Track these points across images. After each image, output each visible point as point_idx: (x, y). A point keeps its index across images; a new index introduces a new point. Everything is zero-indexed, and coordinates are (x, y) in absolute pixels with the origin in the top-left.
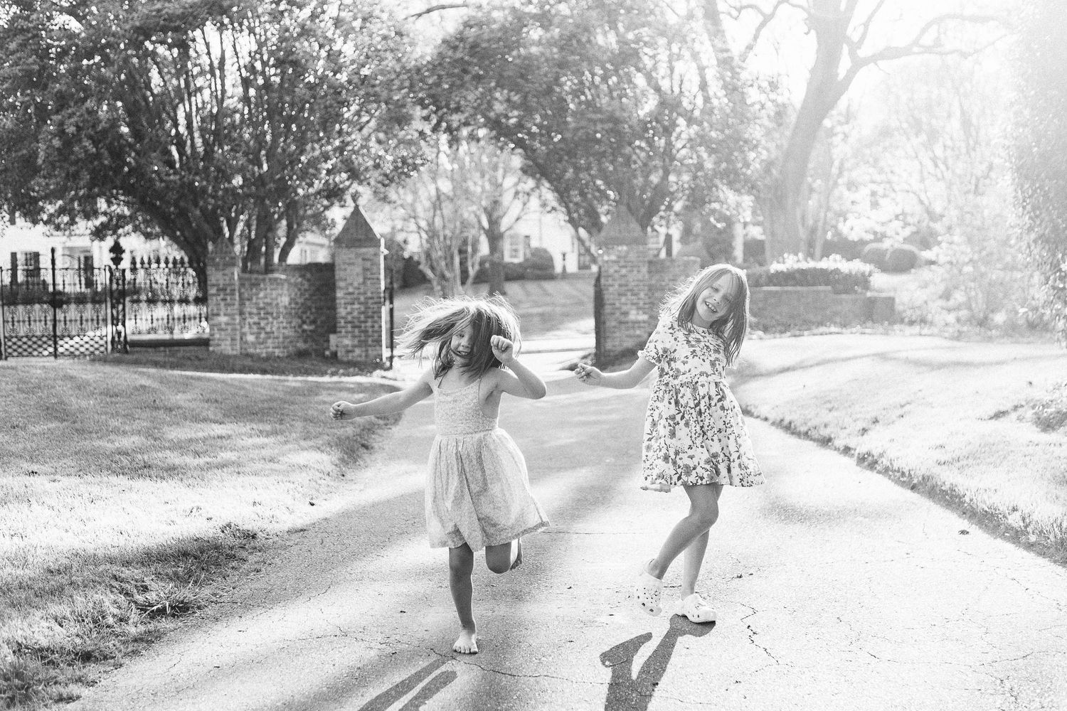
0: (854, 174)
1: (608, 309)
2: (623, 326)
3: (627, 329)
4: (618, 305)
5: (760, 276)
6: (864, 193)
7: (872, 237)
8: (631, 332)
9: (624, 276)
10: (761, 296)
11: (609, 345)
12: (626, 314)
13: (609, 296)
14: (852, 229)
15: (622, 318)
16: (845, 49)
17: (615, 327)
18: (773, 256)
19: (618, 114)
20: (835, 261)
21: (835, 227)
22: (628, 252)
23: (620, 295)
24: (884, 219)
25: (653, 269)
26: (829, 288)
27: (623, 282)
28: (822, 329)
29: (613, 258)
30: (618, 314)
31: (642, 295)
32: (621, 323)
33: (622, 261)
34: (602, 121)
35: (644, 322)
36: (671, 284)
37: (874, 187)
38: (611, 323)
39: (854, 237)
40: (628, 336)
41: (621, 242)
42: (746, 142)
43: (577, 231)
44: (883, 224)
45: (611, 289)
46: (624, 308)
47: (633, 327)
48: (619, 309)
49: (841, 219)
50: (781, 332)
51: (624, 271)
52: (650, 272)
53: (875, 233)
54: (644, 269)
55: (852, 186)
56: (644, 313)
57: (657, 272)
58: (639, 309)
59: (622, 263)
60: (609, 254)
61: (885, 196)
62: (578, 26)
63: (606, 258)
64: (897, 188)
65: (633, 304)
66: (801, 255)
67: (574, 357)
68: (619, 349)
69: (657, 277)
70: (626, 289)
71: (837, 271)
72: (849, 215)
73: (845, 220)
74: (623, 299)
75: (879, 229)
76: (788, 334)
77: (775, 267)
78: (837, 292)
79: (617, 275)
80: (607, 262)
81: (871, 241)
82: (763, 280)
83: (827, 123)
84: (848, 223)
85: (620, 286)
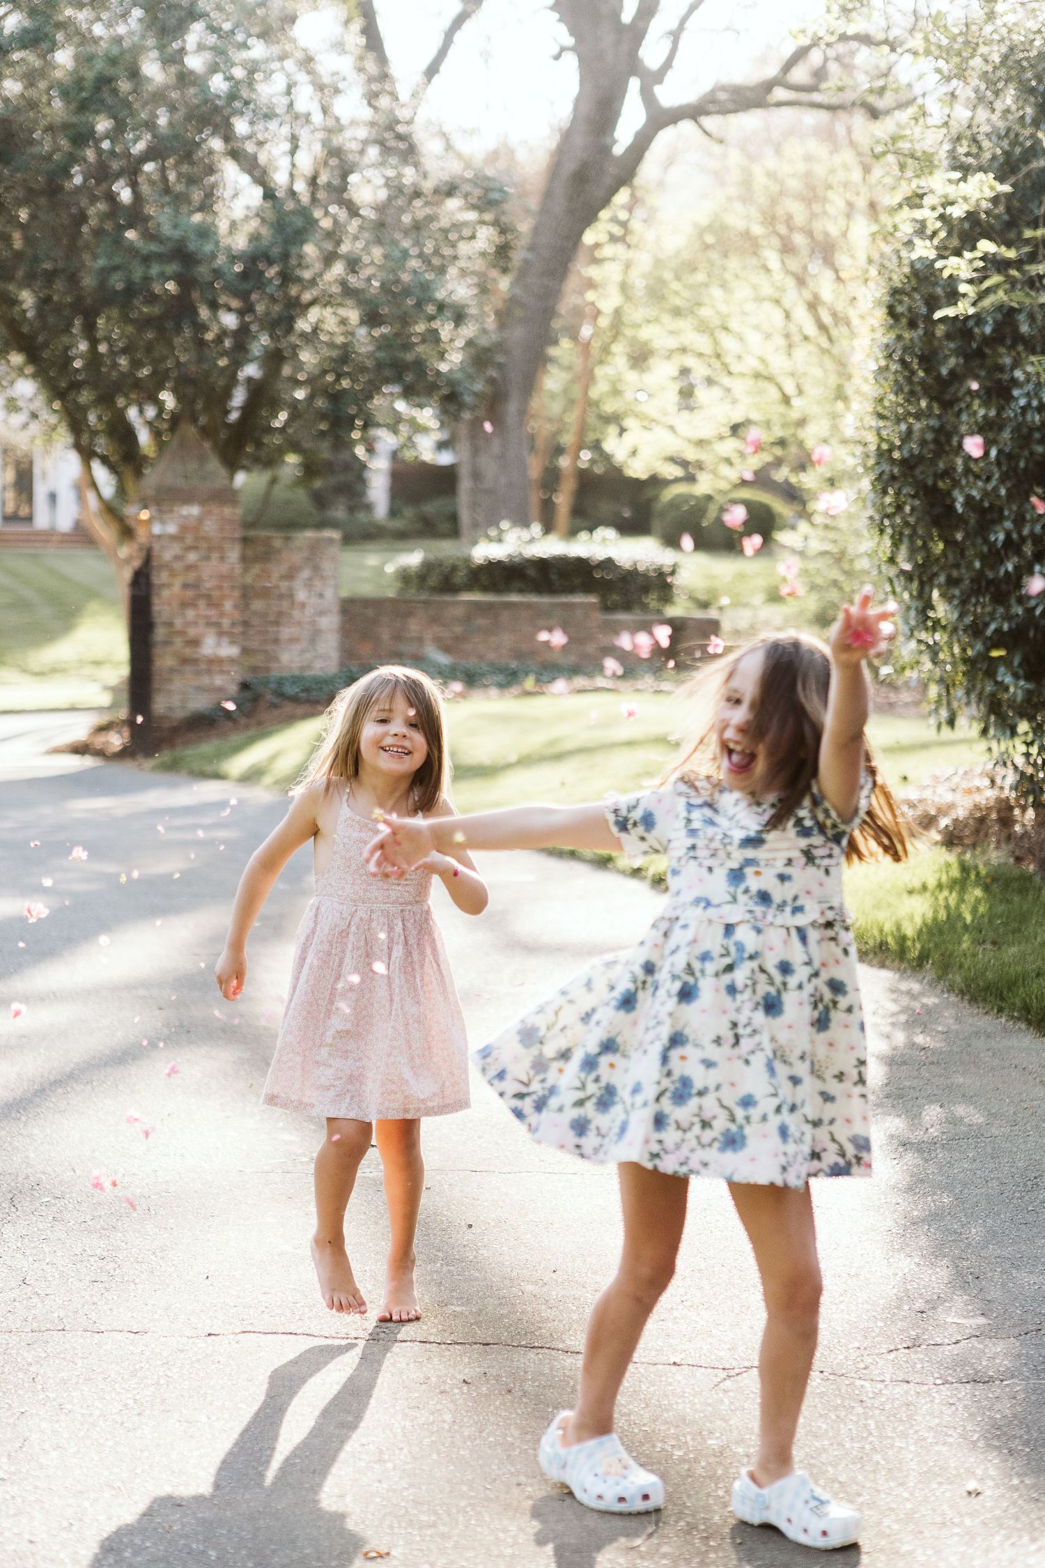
0: (645, 333)
1: (160, 633)
2: (188, 669)
3: (198, 673)
4: (178, 623)
5: (454, 568)
6: (662, 372)
7: (677, 472)
8: (205, 680)
9: (190, 568)
10: (459, 612)
11: (160, 704)
12: (195, 643)
13: (164, 605)
14: (634, 453)
15: (188, 651)
16: (634, 84)
17: (172, 670)
18: (475, 525)
19: (192, 247)
20: (604, 540)
21: (596, 446)
22: (200, 520)
23: (184, 605)
24: (706, 432)
25: (250, 553)
26: (593, 599)
27: (191, 577)
28: (580, 681)
29: (172, 529)
30: (178, 642)
31: (228, 606)
32: (185, 661)
33: (190, 535)
34: (160, 257)
35: (232, 661)
36: (284, 585)
37: (690, 361)
38: (164, 661)
39: (637, 470)
40: (200, 689)
41: (188, 499)
42: (441, 307)
43: (88, 468)
44: (701, 443)
45: (165, 593)
46: (192, 632)
47: (209, 672)
48: (182, 633)
49: (612, 430)
50: (502, 686)
51: (192, 557)
52: (244, 559)
53: (684, 464)
54: (234, 554)
55: (640, 358)
56: (232, 643)
57: (257, 559)
58: (221, 634)
59: (189, 541)
60: (163, 522)
61: (710, 381)
62: (113, 61)
63: (157, 529)
64: (735, 368)
65: (209, 624)
66: (536, 528)
67: (80, 728)
68: (180, 714)
69: (256, 569)
70: (196, 594)
71: (608, 563)
72: (629, 422)
73: (622, 430)
74: (190, 614)
75: (691, 454)
76: (515, 690)
77: (484, 551)
78: (607, 608)
79: (178, 566)
80: (159, 537)
81: (677, 480)
82: (460, 577)
83: (589, 237)
84: (629, 439)
85: (186, 586)
